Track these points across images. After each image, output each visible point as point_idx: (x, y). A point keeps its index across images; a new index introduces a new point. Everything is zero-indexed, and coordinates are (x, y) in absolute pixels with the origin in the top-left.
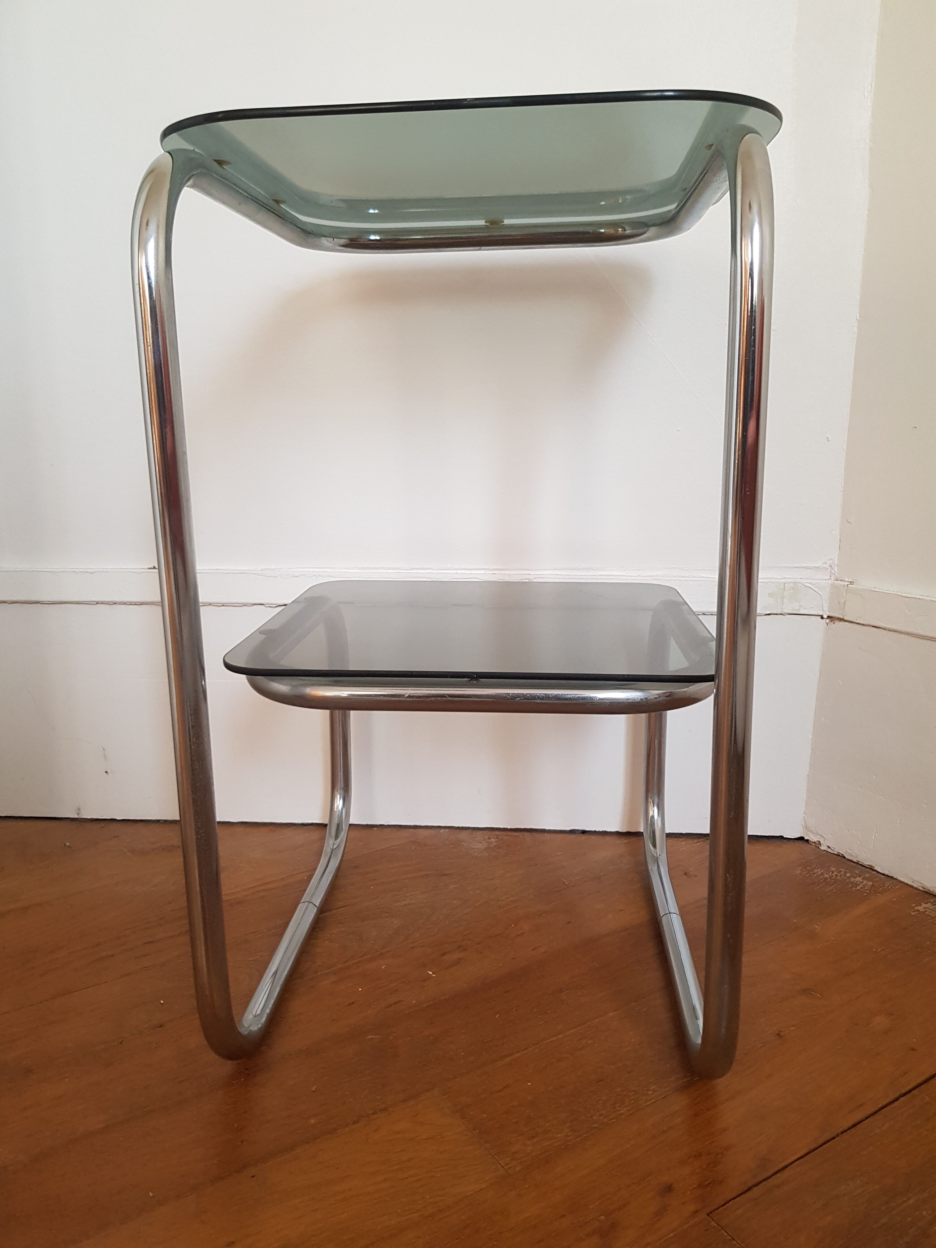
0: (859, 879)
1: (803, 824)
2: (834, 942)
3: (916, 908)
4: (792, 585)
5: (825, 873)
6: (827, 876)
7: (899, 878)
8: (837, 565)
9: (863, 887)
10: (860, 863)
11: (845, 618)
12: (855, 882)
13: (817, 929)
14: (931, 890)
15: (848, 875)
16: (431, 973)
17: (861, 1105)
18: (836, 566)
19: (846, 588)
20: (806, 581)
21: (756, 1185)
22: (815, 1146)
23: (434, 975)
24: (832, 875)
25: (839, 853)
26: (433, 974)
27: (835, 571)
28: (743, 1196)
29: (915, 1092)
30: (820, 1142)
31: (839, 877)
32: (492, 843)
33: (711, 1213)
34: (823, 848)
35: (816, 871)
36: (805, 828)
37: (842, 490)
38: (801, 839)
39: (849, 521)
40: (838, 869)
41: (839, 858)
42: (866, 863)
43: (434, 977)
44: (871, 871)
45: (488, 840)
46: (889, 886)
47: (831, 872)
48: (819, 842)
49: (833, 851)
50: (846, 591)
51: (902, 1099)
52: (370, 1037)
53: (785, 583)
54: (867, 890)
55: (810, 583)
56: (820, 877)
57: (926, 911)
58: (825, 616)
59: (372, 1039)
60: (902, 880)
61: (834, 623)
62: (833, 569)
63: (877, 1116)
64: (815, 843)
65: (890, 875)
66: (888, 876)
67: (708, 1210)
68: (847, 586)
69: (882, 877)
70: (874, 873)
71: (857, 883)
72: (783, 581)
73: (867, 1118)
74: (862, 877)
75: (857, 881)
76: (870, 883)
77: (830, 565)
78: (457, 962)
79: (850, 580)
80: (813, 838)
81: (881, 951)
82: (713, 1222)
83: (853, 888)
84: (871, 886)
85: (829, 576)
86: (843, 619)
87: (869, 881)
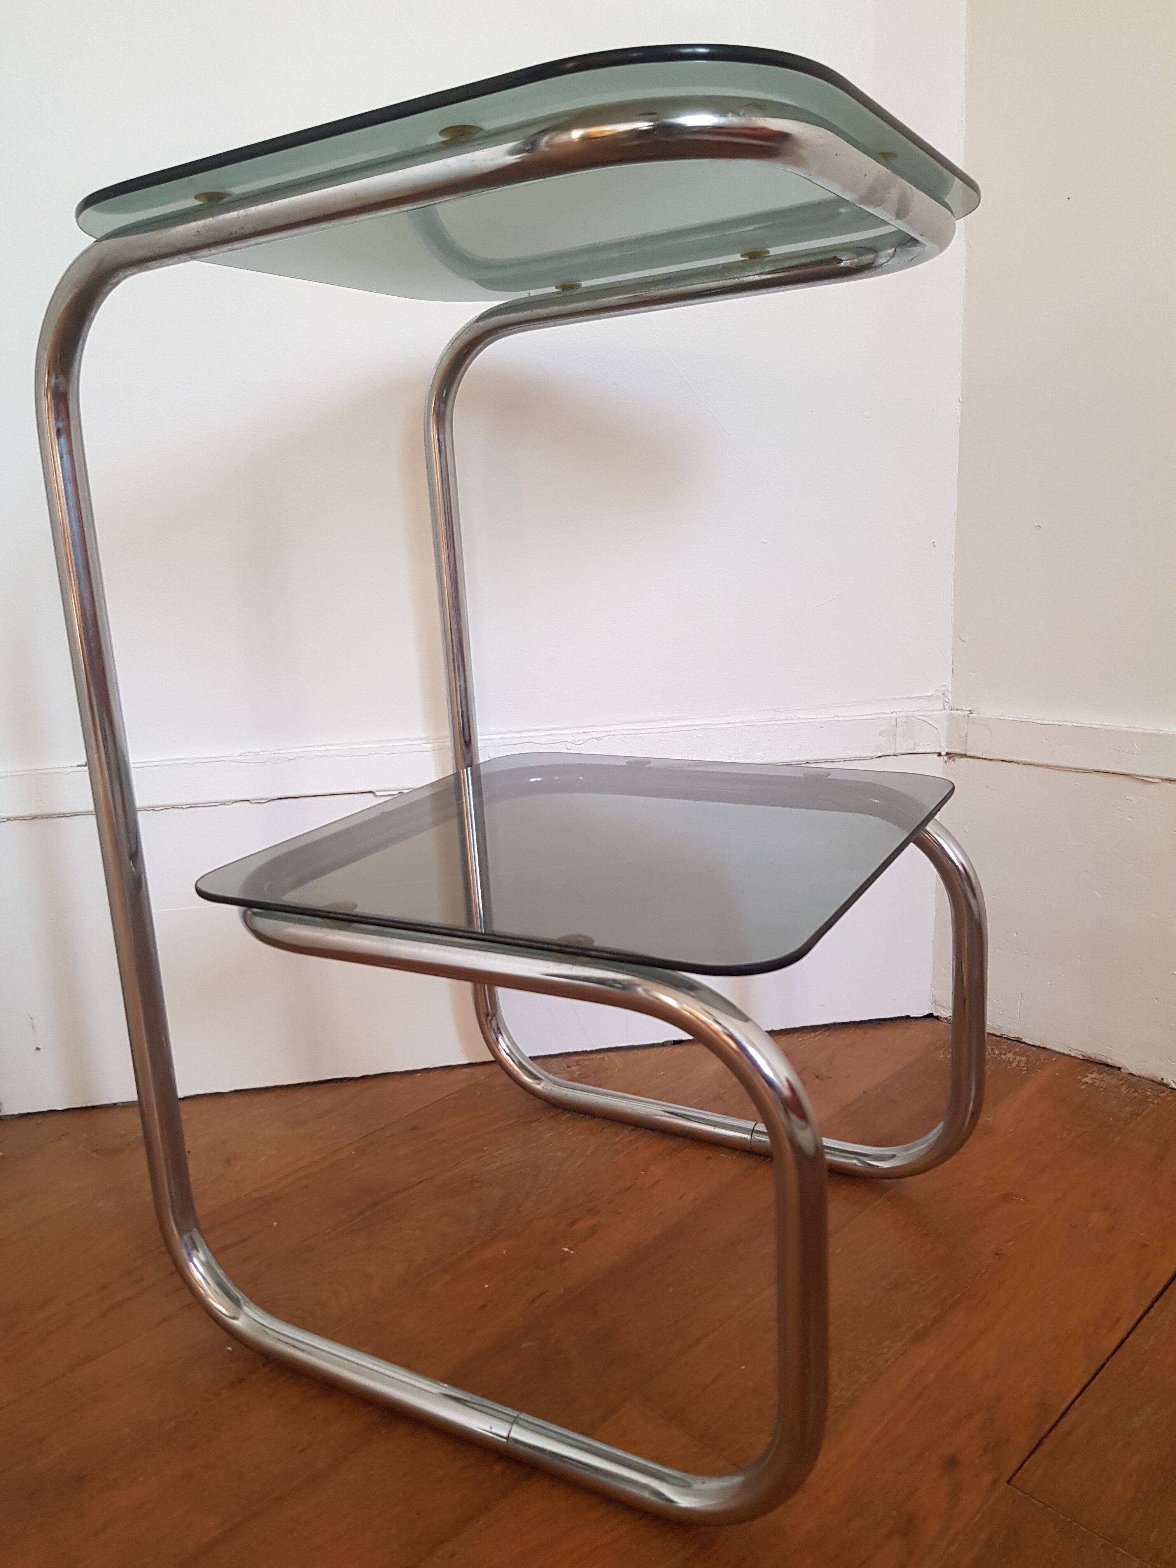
1: (931, 998)
2: (1014, 1134)
3: (1083, 1080)
4: (905, 720)
7: (1053, 1048)
8: (952, 693)
10: (1005, 1036)
11: (968, 754)
12: (1007, 1059)
14: (1093, 1057)
15: (997, 1052)
16: (566, 1249)
17: (1118, 1321)
18: (950, 694)
19: (966, 718)
20: (920, 713)
21: (1045, 1437)
22: (1089, 1377)
23: (572, 1252)
26: (571, 1249)
27: (949, 699)
28: (1036, 1453)
29: (1166, 1294)
30: (1093, 1372)
32: (573, 1072)
33: (1010, 1479)
36: (933, 1003)
37: (953, 603)
38: (930, 1016)
39: (963, 640)
42: (1012, 1035)
43: (572, 1254)
44: (1019, 1044)
45: (568, 1069)
46: (1045, 1059)
50: (967, 723)
51: (1156, 1305)
53: (897, 718)
54: (1023, 1067)
55: (924, 716)
57: (1095, 1082)
58: (943, 753)
59: (528, 1347)
60: (1057, 1049)
61: (954, 761)
62: (947, 697)
63: (1138, 1330)
64: (946, 1019)
65: (1042, 1046)
66: (1039, 1047)
67: (1007, 1478)
68: (968, 716)
69: (1034, 1049)
70: (1023, 1047)
71: (1010, 1060)
72: (894, 715)
73: (1129, 1333)
74: (1013, 1052)
75: (1009, 1058)
76: (1024, 1059)
77: (943, 694)
78: (594, 1230)
79: (969, 709)
80: (944, 1014)
81: (1067, 1136)
82: (1017, 1491)
83: (1007, 1067)
84: (1026, 1061)
85: (942, 706)
86: (965, 755)
87: (1021, 1056)
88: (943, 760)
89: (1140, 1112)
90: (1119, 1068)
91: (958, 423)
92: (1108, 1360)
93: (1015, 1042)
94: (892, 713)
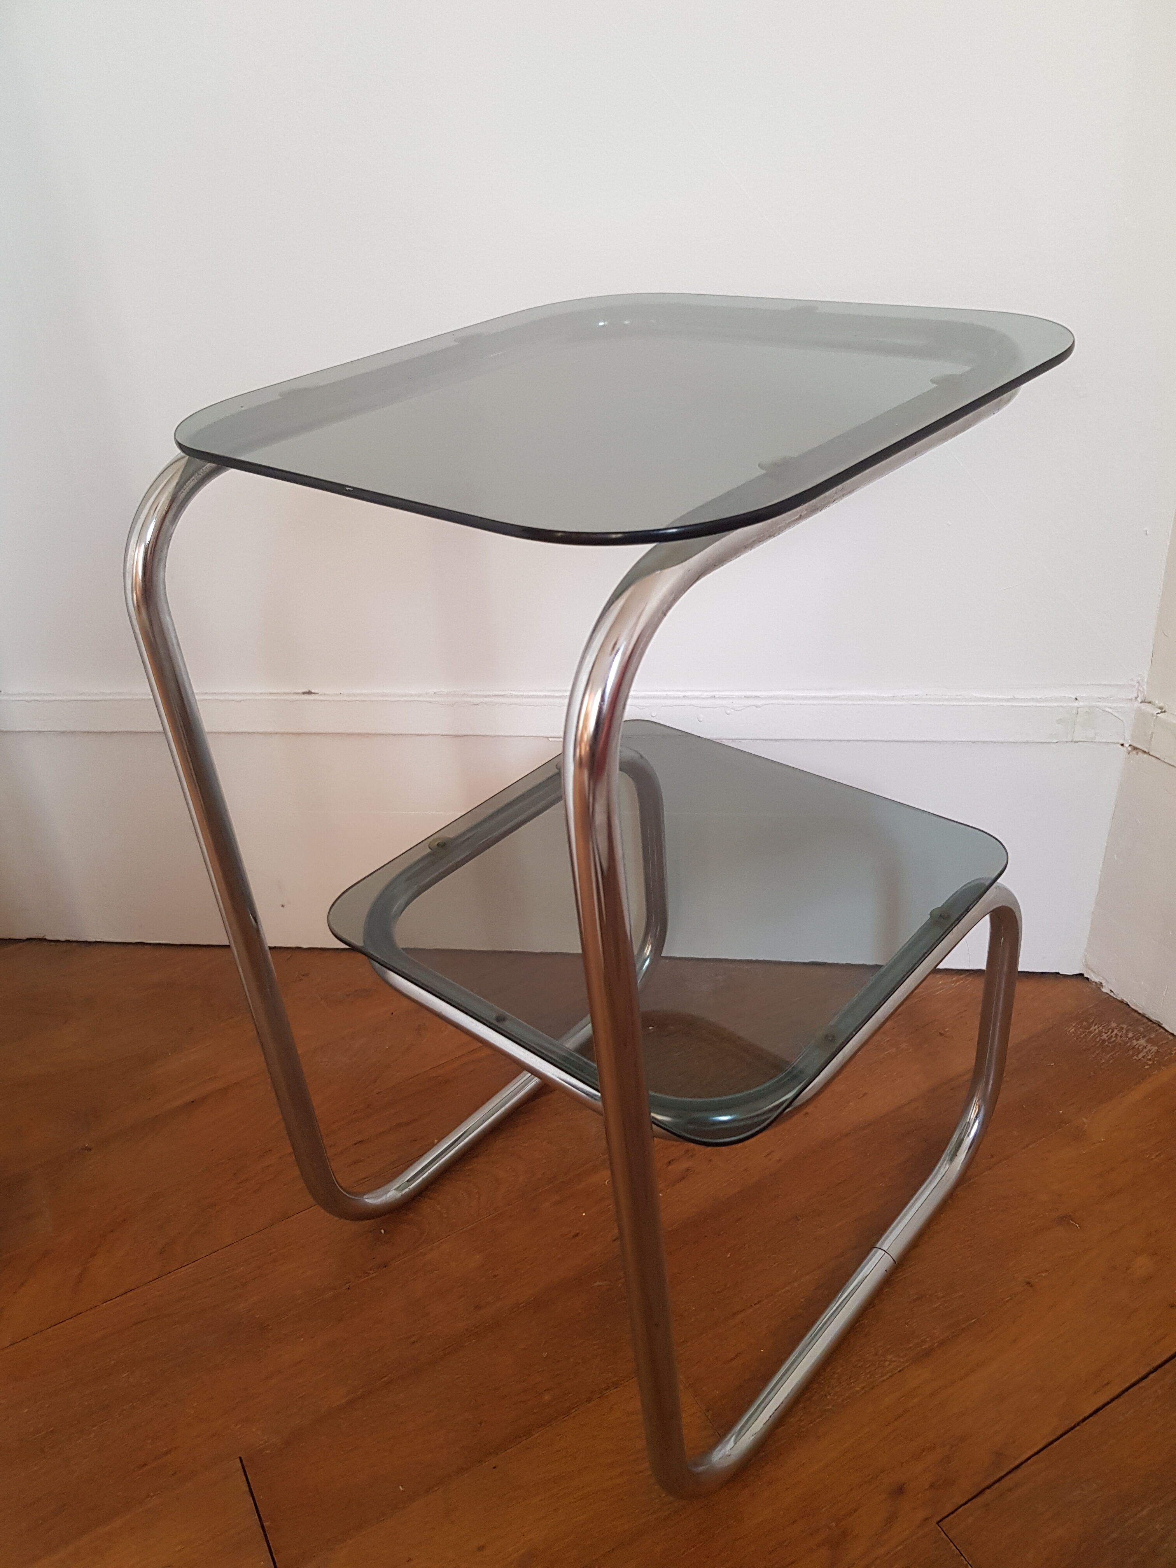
0: (1142, 1042)
1: (1084, 961)
2: (1103, 1144)
4: (1088, 710)
5: (1102, 1032)
6: (1105, 1036)
8: (1147, 682)
9: (1145, 1055)
10: (1147, 1016)
11: (1151, 753)
12: (1137, 1046)
13: (1085, 1124)
15: (1130, 1035)
17: (1108, 1384)
18: (1146, 684)
19: (1155, 717)
20: (1105, 704)
21: (989, 1487)
22: (1054, 1437)
24: (1112, 1034)
25: (1123, 1000)
27: (1143, 689)
28: (974, 1501)
29: (1167, 1366)
30: (1059, 1433)
31: (1119, 1038)
33: (941, 1520)
34: (1104, 990)
35: (1092, 1028)
36: (1085, 966)
37: (1161, 594)
38: (1082, 975)
39: (1166, 634)
40: (1120, 1024)
41: (1122, 1006)
42: (1153, 1018)
44: (1158, 1028)
47: (1111, 1030)
48: (1101, 983)
49: (1116, 996)
50: (1154, 722)
52: (598, 1283)
53: (1079, 708)
54: (1150, 1060)
55: (1110, 708)
56: (1097, 1037)
58: (1126, 745)
59: (599, 1286)
61: (1137, 753)
63: (1122, 1399)
64: (1096, 983)
67: (939, 1518)
68: (1157, 717)
69: (1171, 1037)
70: (1161, 1032)
71: (1140, 1048)
72: (1076, 704)
73: (1112, 1400)
74: (1147, 1038)
75: (1140, 1046)
76: (1155, 1049)
77: (1138, 682)
78: (685, 1175)
79: (1161, 704)
80: (1094, 978)
81: (1155, 1158)
82: (942, 1533)
83: (1133, 1056)
84: (1156, 1053)
85: (1135, 695)
86: (1149, 753)
87: (1153, 1045)
88: (1126, 750)
92: (1078, 1424)
93: (1154, 1025)
94: (1076, 699)
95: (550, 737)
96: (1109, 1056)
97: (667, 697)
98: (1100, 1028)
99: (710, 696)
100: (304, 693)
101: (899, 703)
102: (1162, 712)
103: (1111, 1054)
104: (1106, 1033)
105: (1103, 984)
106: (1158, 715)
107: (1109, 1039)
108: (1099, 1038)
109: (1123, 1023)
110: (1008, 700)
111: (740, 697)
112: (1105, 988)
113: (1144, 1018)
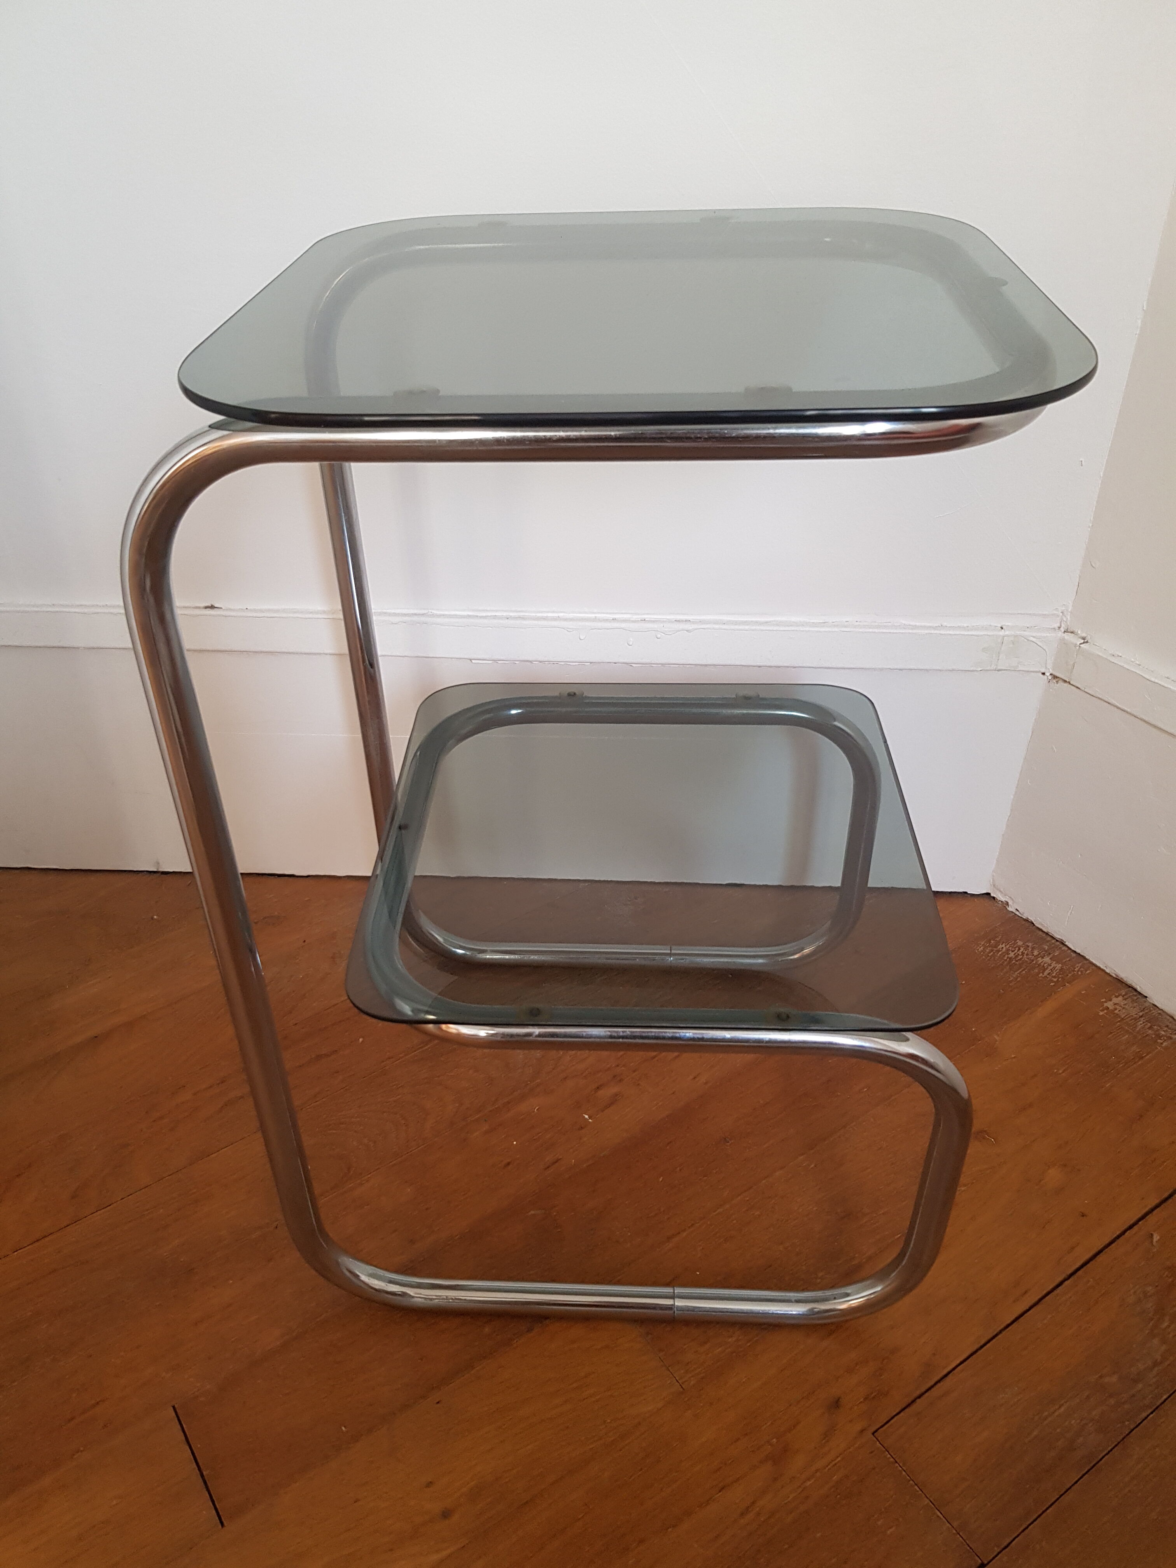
0: (1047, 959)
1: (991, 881)
2: (1014, 1060)
3: (1106, 1005)
4: (1012, 639)
5: (1009, 950)
6: (1012, 955)
7: (1091, 959)
8: (1071, 612)
9: (1050, 973)
10: (1051, 935)
11: (1071, 683)
12: (1042, 964)
13: (996, 1041)
14: (1124, 979)
15: (1036, 953)
16: (586, 1117)
17: (1026, 1292)
18: (1069, 614)
19: (1077, 648)
20: (1030, 633)
21: (919, 1397)
22: (978, 1345)
23: (590, 1120)
24: (1018, 952)
25: (1028, 918)
26: (590, 1118)
27: (1067, 618)
28: (907, 1410)
29: (1080, 1273)
30: (983, 1341)
31: (1025, 956)
33: (876, 1431)
34: (1010, 909)
35: (1000, 946)
36: (993, 886)
37: (1091, 525)
38: (988, 894)
39: (1093, 565)
40: (1026, 942)
41: (1027, 924)
42: (1058, 937)
43: (590, 1122)
44: (1062, 946)
46: (1078, 971)
47: (1017, 949)
48: (1008, 903)
49: (1022, 915)
50: (1077, 652)
51: (1067, 1283)
52: (532, 1212)
53: (1004, 636)
54: (1054, 977)
55: (1034, 637)
56: (1004, 956)
57: (1116, 1009)
58: (1047, 674)
59: (534, 1215)
60: (1094, 962)
61: (1057, 682)
62: (1065, 616)
63: (1039, 1307)
64: (1002, 902)
65: (1082, 954)
66: (1079, 954)
67: (873, 1428)
68: (1080, 646)
69: (1074, 955)
70: (1064, 950)
72: (1002, 633)
73: (1031, 1307)
74: (1051, 955)
75: (1045, 964)
76: (1059, 966)
77: (1062, 612)
78: (614, 1100)
79: (1084, 635)
80: (1000, 897)
81: (1062, 1073)
82: (878, 1442)
83: (1039, 974)
84: (1060, 970)
85: (1058, 625)
86: (1069, 682)
87: (1058, 962)
88: (1046, 679)
89: (1143, 1055)
90: (1146, 997)
91: (1136, 334)
92: (1000, 1332)
93: (1058, 943)
94: (1002, 628)
95: (473, 659)
96: (1016, 973)
97: (595, 620)
98: (1008, 947)
99: (640, 619)
100: (206, 607)
101: (830, 629)
102: (1084, 643)
103: (1018, 972)
104: (1012, 951)
105: (1010, 903)
106: (1081, 645)
107: (1017, 957)
108: (1006, 956)
109: (1028, 941)
110: (935, 628)
111: (670, 621)
112: (1011, 907)
113: (1048, 936)
